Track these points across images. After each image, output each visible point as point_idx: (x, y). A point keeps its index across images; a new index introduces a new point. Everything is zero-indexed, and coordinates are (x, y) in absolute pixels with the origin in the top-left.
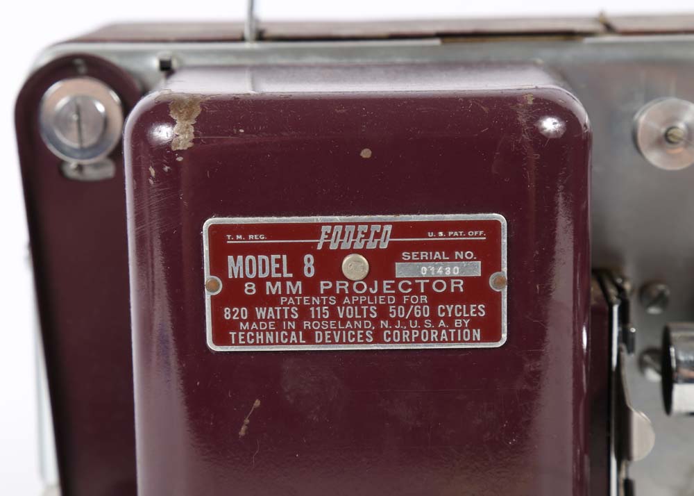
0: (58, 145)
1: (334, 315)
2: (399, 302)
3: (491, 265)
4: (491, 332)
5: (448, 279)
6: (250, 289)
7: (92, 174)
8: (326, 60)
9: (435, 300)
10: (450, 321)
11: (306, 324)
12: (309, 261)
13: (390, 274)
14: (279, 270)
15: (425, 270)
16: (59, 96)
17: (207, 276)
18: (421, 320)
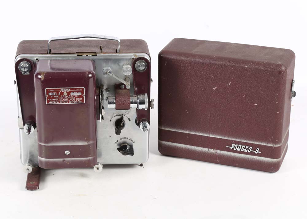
0: (21, 71)
1: (63, 100)
2: (71, 98)
3: (83, 93)
4: (83, 101)
5: (77, 95)
6: (52, 97)
7: (26, 74)
8: (61, 59)
9: (76, 98)
10: (78, 100)
11: (59, 101)
12: (59, 94)
13: (70, 95)
14: (55, 94)
15: (74, 94)
16: (22, 64)
17: (46, 95)
18: (74, 100)
